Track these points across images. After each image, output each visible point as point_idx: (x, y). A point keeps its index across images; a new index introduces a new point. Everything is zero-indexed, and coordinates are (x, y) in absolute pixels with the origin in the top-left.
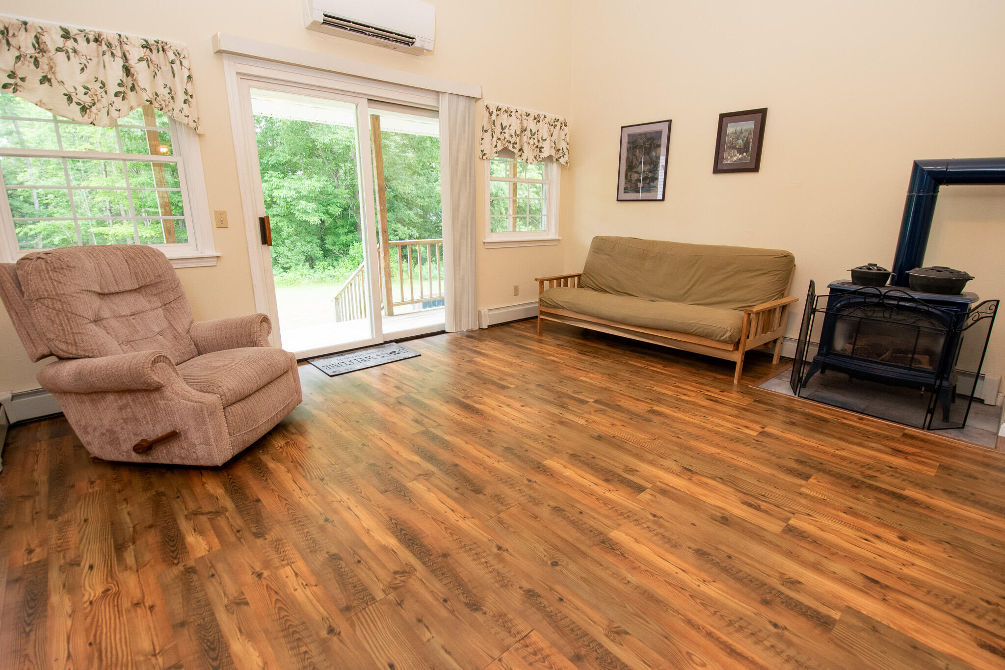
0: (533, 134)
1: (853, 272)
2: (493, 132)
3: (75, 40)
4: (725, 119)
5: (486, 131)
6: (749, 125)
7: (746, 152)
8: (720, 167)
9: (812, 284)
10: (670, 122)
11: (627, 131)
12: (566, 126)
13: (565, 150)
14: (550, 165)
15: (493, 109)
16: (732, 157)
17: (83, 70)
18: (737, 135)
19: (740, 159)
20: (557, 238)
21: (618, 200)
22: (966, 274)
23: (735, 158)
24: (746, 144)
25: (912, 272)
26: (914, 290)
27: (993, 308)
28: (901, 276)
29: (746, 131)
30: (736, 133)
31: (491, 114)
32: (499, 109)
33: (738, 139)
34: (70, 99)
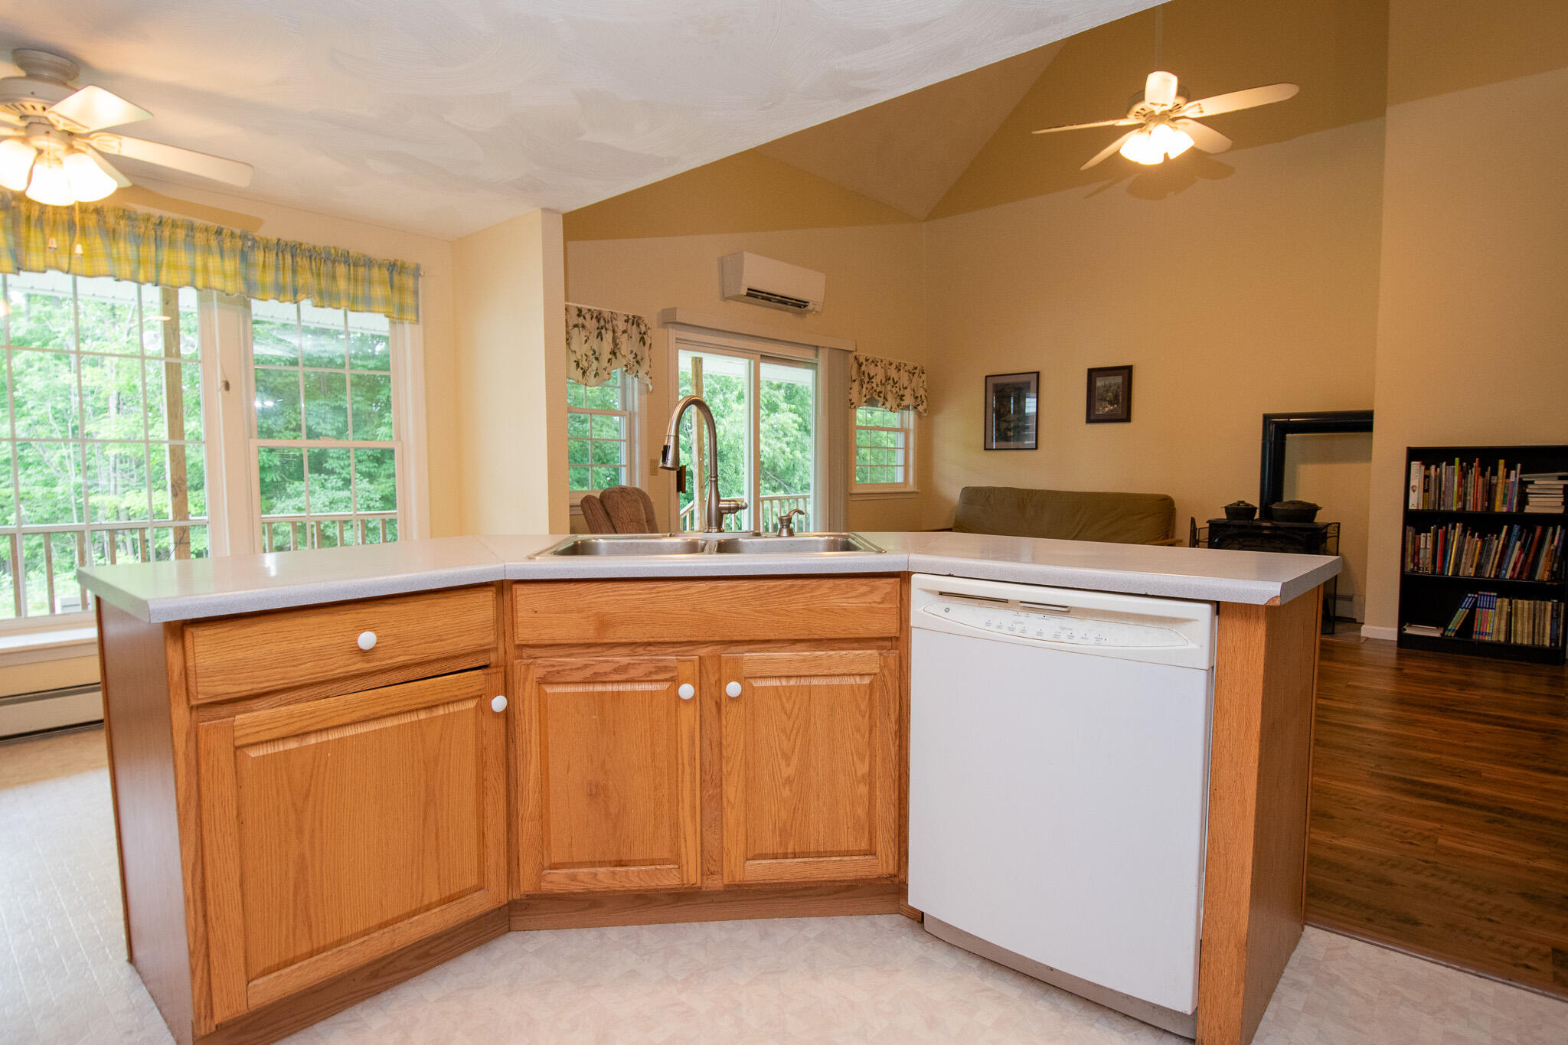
0: (895, 383)
1: (1227, 509)
2: (862, 381)
3: (585, 318)
4: (1093, 373)
5: (854, 381)
6: (1118, 380)
7: (1117, 403)
8: (1092, 418)
9: (1193, 521)
10: (1038, 373)
11: (991, 381)
12: (923, 373)
13: (923, 397)
14: (906, 412)
15: (862, 360)
16: (1104, 408)
17: (586, 341)
18: (1107, 388)
19: (1112, 410)
20: (916, 490)
21: (985, 449)
22: (1314, 505)
23: (1107, 410)
24: (1116, 396)
25: (1274, 506)
26: (1279, 521)
27: (1336, 529)
28: (1267, 512)
29: (1115, 384)
30: (1105, 386)
31: (860, 365)
32: (867, 360)
33: (1107, 391)
34: (578, 365)
